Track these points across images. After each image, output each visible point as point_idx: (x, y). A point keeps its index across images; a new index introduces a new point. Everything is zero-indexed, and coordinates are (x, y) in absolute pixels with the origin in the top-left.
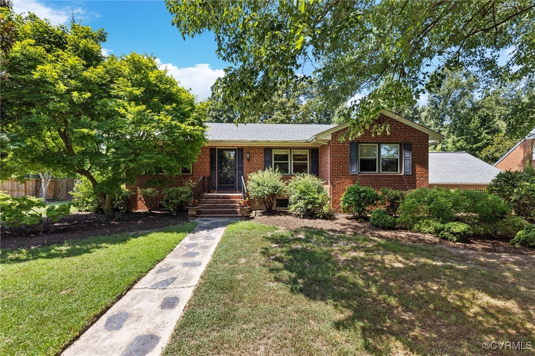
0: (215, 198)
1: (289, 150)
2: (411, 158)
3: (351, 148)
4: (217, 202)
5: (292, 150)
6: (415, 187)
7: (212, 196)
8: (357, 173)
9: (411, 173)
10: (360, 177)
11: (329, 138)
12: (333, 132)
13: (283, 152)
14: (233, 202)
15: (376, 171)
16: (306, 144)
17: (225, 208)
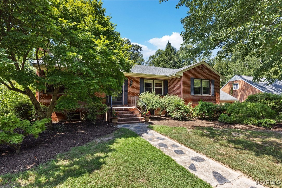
0: (120, 111)
1: (153, 81)
2: (214, 88)
3: (191, 81)
4: (123, 113)
5: (155, 81)
6: (215, 103)
7: (117, 109)
8: (194, 95)
9: (214, 95)
10: (195, 97)
11: (182, 75)
12: (184, 72)
13: (150, 81)
14: (133, 113)
15: (200, 94)
16: (165, 77)
17: (130, 117)
